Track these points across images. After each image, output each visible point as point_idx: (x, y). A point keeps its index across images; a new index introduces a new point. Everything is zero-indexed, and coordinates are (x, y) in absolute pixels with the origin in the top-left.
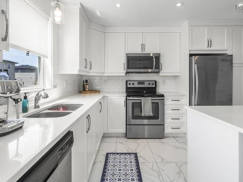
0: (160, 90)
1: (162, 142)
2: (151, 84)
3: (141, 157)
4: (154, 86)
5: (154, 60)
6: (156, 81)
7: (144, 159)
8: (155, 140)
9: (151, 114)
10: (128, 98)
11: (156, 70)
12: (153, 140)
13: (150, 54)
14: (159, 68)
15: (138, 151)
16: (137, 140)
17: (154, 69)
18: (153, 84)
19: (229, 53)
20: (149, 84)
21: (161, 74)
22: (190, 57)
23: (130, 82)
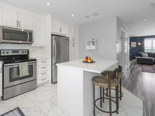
0: (31, 56)
1: (36, 91)
2: (24, 52)
3: (23, 108)
4: (27, 54)
5: (28, 35)
6: (28, 50)
7: (26, 108)
8: (30, 92)
9: (28, 74)
10: (5, 65)
11: (30, 42)
12: (29, 92)
13: (21, 29)
14: (31, 41)
15: (19, 106)
16: (14, 98)
17: (28, 41)
18: (26, 52)
19: (68, 36)
20: (23, 52)
21: (33, 45)
22: (52, 36)
23: (4, 51)
